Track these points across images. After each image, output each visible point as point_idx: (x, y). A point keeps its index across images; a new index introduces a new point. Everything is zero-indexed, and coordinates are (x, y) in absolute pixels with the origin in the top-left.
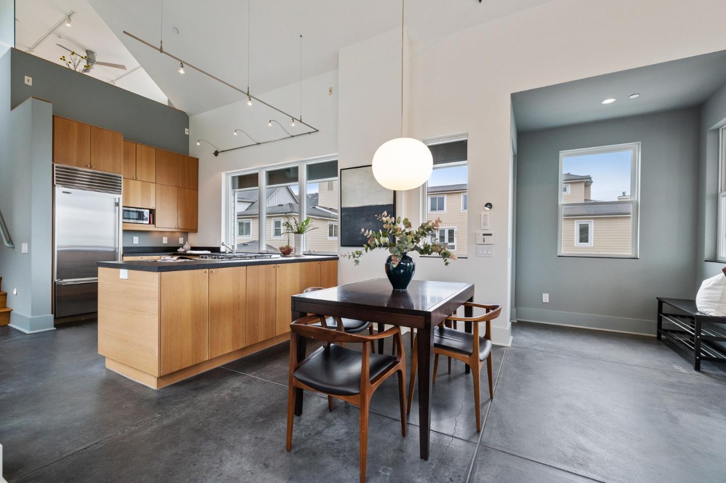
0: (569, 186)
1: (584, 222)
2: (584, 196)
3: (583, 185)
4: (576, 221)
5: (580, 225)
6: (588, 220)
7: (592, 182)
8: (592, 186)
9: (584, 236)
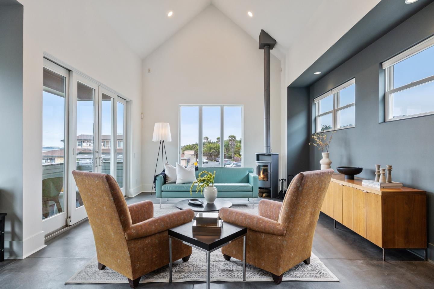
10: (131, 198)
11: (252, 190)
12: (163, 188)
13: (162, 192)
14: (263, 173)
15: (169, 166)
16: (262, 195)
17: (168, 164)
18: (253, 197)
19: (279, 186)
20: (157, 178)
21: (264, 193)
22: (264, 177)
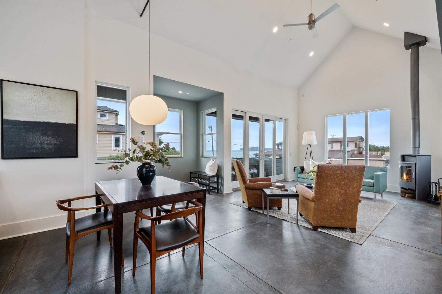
0: (107, 114)
1: (117, 136)
2: (115, 122)
3: (115, 115)
4: (113, 135)
5: (115, 137)
6: (120, 135)
7: (119, 114)
8: (119, 116)
9: (117, 143)
10: (288, 181)
11: (373, 186)
12: (299, 176)
13: (299, 179)
14: (407, 175)
15: (307, 162)
16: (405, 196)
17: (306, 161)
18: (375, 192)
19: (432, 189)
20: (296, 169)
21: (407, 193)
22: (408, 178)
